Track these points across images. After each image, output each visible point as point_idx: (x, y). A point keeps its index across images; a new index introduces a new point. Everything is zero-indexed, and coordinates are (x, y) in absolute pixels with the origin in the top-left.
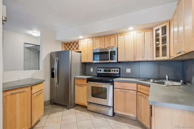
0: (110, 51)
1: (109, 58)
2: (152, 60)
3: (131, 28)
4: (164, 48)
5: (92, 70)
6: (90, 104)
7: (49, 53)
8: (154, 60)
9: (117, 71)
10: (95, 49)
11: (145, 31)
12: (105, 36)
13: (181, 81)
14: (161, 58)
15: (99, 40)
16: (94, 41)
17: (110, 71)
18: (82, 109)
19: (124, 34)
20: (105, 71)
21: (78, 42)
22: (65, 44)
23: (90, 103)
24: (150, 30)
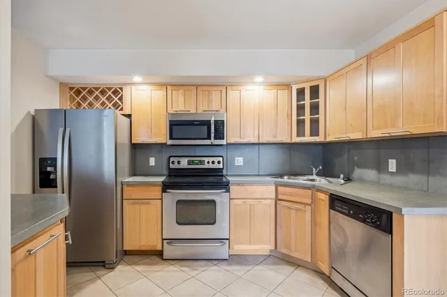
0: (213, 119)
1: (213, 135)
2: (289, 141)
3: (259, 79)
4: (315, 122)
5: (152, 162)
6: (171, 243)
7: (29, 112)
8: (293, 141)
9: (219, 162)
10: (171, 111)
11: (279, 87)
12: (197, 86)
13: (342, 176)
14: (307, 138)
15: (181, 92)
16: (169, 92)
17: (202, 163)
18: (147, 260)
19: (240, 88)
20: (189, 163)
21: (121, 89)
22: (71, 89)
23: (171, 241)
24: (286, 87)
